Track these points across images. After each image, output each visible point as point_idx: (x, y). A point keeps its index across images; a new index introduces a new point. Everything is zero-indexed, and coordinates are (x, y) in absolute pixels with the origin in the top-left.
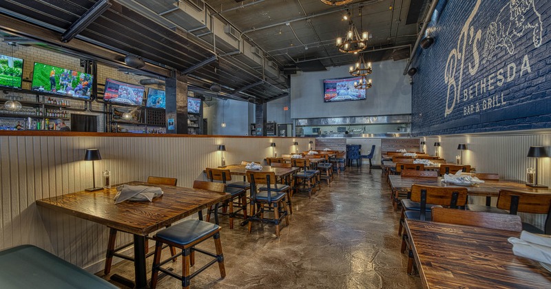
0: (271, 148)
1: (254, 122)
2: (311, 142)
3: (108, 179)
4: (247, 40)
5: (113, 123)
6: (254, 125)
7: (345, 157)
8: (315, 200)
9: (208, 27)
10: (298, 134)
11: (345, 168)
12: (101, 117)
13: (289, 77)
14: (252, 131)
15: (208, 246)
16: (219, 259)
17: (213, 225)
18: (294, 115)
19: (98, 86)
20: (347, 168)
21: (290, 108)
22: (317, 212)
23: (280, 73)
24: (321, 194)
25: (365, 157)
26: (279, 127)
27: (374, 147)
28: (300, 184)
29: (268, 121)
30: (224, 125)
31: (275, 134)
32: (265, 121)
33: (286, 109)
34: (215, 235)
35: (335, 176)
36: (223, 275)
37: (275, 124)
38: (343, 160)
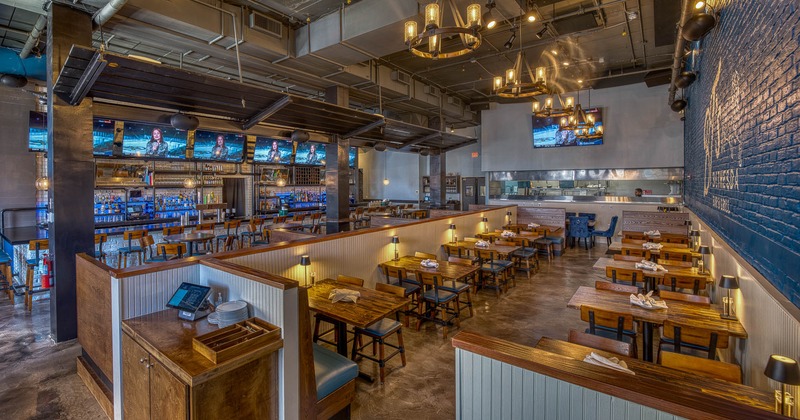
0: (450, 231)
1: (428, 174)
2: (509, 214)
3: (313, 278)
4: (420, 80)
5: (262, 185)
6: (427, 178)
7: (563, 235)
8: (507, 301)
9: (373, 81)
10: (493, 192)
11: (563, 252)
12: (249, 180)
13: (479, 113)
14: (425, 186)
15: (393, 340)
16: (401, 350)
17: (394, 322)
18: (486, 167)
19: (249, 145)
20: (569, 250)
21: (480, 154)
22: (503, 317)
23: (464, 108)
24: (514, 293)
25: (600, 234)
26: (463, 182)
27: (615, 219)
28: (487, 277)
29: (447, 173)
30: (386, 182)
31: (459, 192)
32: (443, 173)
33: (475, 155)
34: (398, 331)
35: (543, 265)
36: (404, 365)
37: (459, 177)
38: (559, 241)
